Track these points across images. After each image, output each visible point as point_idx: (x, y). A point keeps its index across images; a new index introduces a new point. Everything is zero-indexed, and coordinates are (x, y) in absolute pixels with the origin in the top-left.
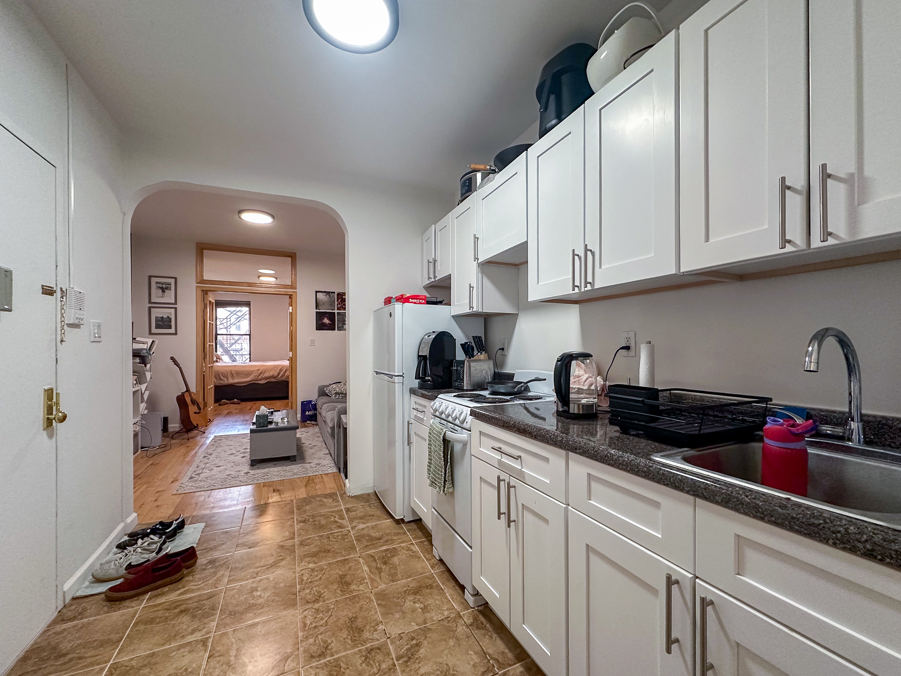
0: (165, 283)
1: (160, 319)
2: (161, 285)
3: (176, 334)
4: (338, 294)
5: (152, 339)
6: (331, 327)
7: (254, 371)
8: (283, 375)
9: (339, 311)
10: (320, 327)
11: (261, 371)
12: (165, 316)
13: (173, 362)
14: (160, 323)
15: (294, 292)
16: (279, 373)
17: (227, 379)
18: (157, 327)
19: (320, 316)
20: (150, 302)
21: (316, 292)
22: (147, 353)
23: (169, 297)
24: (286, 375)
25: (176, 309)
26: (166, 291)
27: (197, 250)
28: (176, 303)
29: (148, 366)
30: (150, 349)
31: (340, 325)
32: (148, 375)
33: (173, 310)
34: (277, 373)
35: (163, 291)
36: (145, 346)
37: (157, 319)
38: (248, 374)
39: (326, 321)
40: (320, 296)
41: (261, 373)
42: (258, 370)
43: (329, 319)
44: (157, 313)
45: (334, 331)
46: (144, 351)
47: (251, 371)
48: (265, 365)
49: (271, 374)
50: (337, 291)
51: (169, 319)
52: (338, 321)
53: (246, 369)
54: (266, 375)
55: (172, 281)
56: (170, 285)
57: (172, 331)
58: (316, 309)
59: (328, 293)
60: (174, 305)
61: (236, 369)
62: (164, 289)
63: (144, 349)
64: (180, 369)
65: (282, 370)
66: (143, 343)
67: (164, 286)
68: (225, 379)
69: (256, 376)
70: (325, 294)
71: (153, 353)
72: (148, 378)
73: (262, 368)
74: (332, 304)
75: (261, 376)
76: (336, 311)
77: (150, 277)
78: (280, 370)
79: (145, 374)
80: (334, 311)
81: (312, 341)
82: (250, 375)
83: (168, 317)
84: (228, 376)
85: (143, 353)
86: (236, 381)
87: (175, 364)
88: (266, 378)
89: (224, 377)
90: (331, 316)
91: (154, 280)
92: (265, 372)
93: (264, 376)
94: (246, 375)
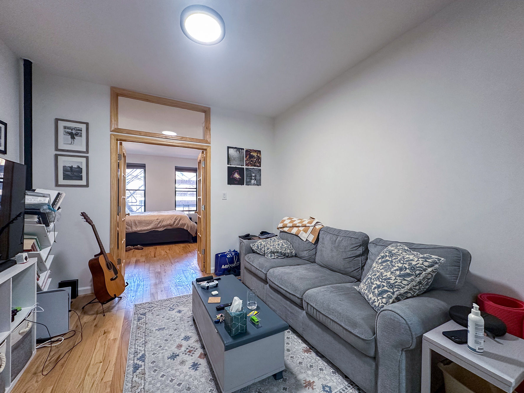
0: (75, 129)
1: (69, 168)
2: (70, 131)
3: (87, 186)
4: (247, 151)
5: (57, 191)
6: (240, 182)
7: (154, 220)
8: (178, 224)
9: (247, 167)
10: (231, 181)
11: (159, 220)
12: (75, 166)
13: (85, 218)
14: (69, 173)
15: (208, 146)
16: (175, 222)
17: (131, 227)
18: (66, 177)
19: (231, 171)
20: (57, 149)
21: (228, 148)
22: (49, 209)
23: (79, 145)
24: (180, 223)
25: (87, 158)
26: (76, 137)
27: (111, 95)
28: (87, 151)
29: (52, 225)
30: (54, 204)
31: (248, 180)
32: (51, 237)
33: (84, 160)
34: (173, 221)
35: (73, 138)
36: (46, 201)
37: (65, 169)
38: (149, 223)
39: (237, 176)
40: (231, 151)
41: (160, 222)
42: (157, 219)
43: (239, 174)
44: (65, 162)
45: (243, 186)
46: (45, 207)
47: (151, 220)
48: (163, 215)
49: (168, 222)
50: (246, 147)
51: (80, 170)
52: (247, 176)
53: (148, 219)
54: (164, 223)
55: (83, 127)
56: (81, 131)
57: (83, 182)
58: (228, 164)
59: (239, 149)
60: (85, 154)
61: (139, 219)
62: (73, 135)
63: (45, 204)
64: (93, 226)
65: (177, 219)
66: (44, 196)
67: (74, 132)
69: (156, 224)
70: (235, 150)
71: (59, 208)
72: (52, 242)
73: (160, 218)
74: (241, 160)
75: (160, 224)
76: (245, 167)
77: (57, 120)
78: (175, 219)
79: (46, 236)
80: (243, 167)
81: (224, 194)
82: (151, 223)
83: (79, 167)
84: (131, 225)
85: (44, 210)
86: (139, 229)
87: (87, 221)
88: (164, 226)
89: (129, 226)
90: (241, 171)
91: (61, 124)
92: (163, 221)
93: (162, 224)
94: (147, 224)
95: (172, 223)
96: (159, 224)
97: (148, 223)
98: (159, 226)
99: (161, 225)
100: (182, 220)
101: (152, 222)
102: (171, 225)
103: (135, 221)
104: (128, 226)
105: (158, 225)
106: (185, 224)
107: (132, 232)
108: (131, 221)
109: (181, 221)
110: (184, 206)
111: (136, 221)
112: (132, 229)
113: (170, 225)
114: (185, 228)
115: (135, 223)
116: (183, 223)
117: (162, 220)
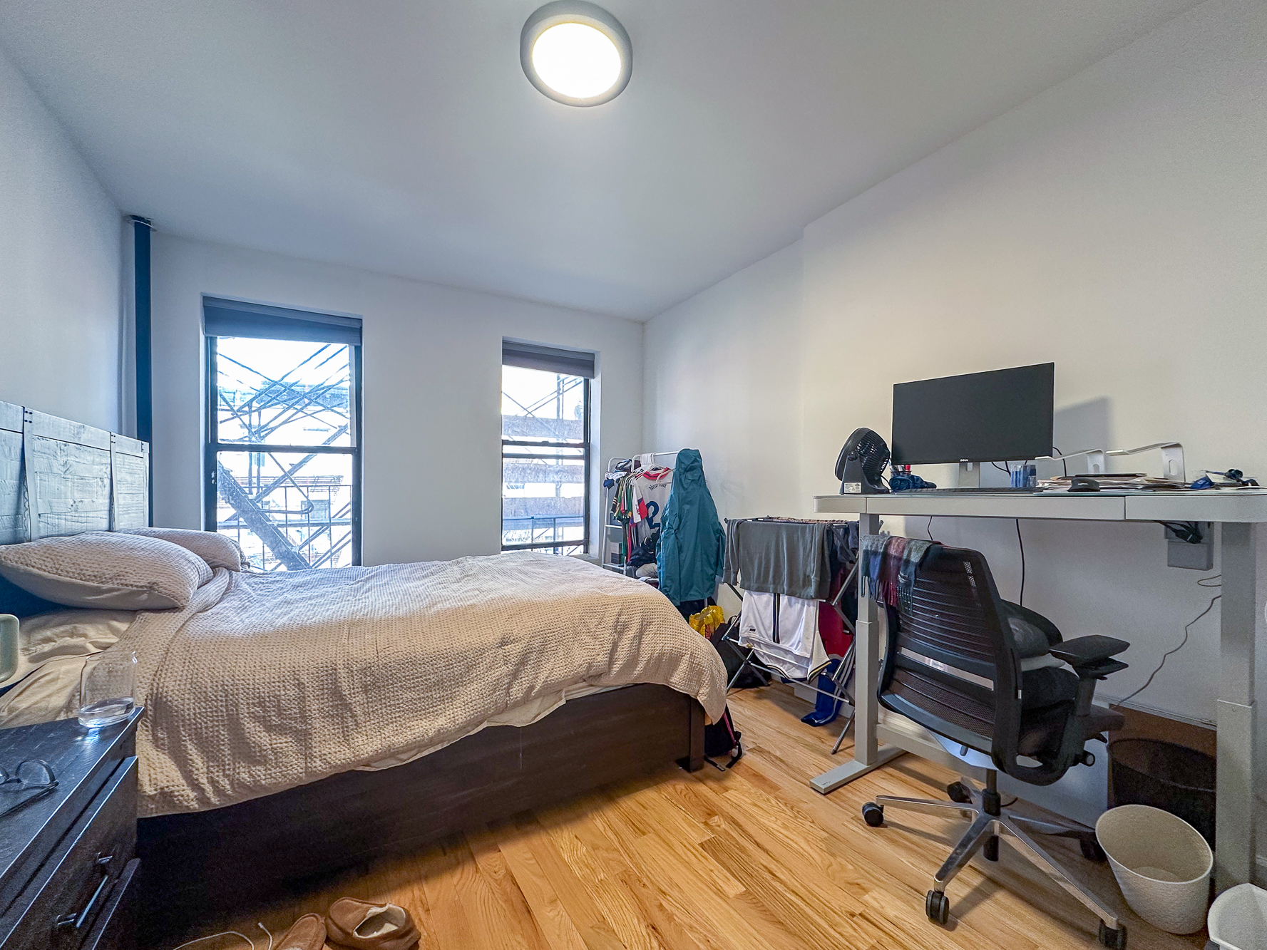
7: (482, 651)
8: (632, 661)
17: (303, 737)
41: (523, 662)
42: (503, 643)
53: (434, 643)
54: (554, 668)
61: (362, 650)
65: (625, 626)
68: (285, 743)
73: (522, 628)
84: (304, 717)
88: (551, 689)
89: (282, 730)
92: (541, 652)
93: (542, 677)
94: (429, 689)
95: (602, 659)
96: (515, 675)
97: (440, 683)
98: (517, 691)
99: (532, 688)
100: (653, 628)
101: (469, 668)
102: (591, 677)
103: (335, 681)
104: (269, 728)
105: (510, 685)
106: (674, 660)
107: (306, 780)
108: (300, 685)
109: (647, 639)
110: (535, 522)
111: (342, 673)
112: (308, 756)
113: (592, 672)
114: (678, 681)
115: (336, 693)
116: (661, 655)
117: (536, 643)
